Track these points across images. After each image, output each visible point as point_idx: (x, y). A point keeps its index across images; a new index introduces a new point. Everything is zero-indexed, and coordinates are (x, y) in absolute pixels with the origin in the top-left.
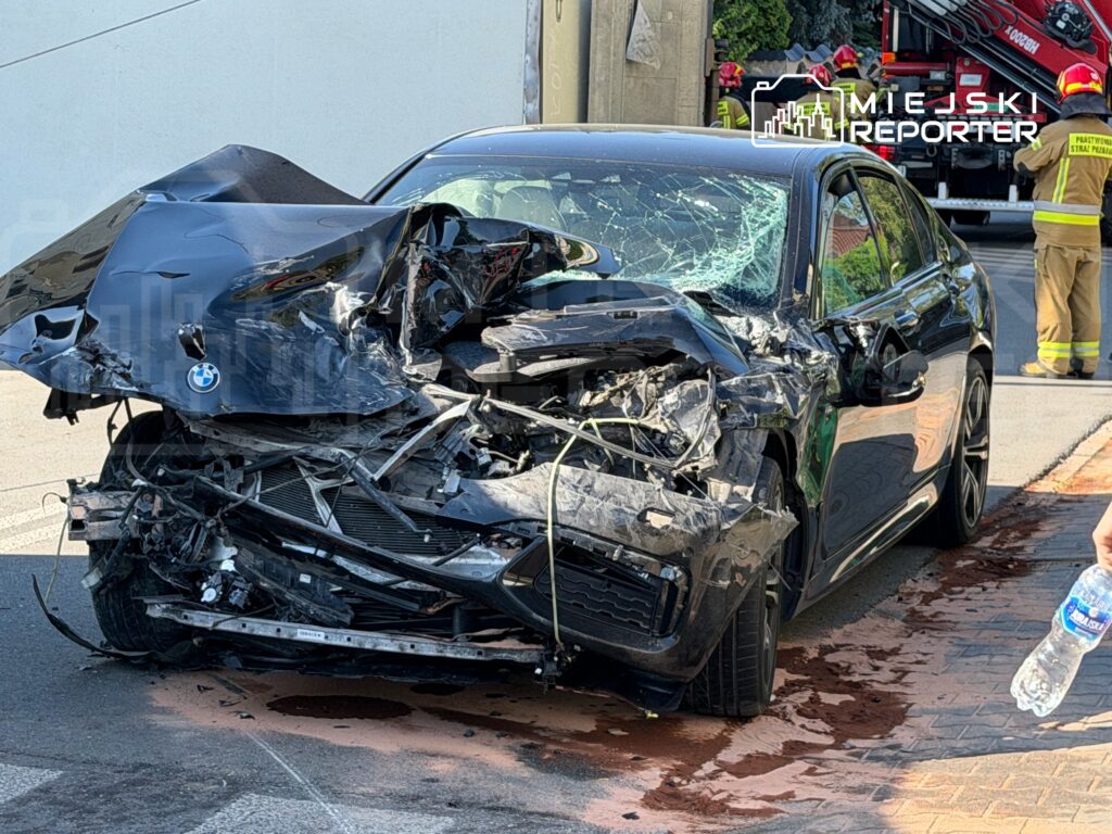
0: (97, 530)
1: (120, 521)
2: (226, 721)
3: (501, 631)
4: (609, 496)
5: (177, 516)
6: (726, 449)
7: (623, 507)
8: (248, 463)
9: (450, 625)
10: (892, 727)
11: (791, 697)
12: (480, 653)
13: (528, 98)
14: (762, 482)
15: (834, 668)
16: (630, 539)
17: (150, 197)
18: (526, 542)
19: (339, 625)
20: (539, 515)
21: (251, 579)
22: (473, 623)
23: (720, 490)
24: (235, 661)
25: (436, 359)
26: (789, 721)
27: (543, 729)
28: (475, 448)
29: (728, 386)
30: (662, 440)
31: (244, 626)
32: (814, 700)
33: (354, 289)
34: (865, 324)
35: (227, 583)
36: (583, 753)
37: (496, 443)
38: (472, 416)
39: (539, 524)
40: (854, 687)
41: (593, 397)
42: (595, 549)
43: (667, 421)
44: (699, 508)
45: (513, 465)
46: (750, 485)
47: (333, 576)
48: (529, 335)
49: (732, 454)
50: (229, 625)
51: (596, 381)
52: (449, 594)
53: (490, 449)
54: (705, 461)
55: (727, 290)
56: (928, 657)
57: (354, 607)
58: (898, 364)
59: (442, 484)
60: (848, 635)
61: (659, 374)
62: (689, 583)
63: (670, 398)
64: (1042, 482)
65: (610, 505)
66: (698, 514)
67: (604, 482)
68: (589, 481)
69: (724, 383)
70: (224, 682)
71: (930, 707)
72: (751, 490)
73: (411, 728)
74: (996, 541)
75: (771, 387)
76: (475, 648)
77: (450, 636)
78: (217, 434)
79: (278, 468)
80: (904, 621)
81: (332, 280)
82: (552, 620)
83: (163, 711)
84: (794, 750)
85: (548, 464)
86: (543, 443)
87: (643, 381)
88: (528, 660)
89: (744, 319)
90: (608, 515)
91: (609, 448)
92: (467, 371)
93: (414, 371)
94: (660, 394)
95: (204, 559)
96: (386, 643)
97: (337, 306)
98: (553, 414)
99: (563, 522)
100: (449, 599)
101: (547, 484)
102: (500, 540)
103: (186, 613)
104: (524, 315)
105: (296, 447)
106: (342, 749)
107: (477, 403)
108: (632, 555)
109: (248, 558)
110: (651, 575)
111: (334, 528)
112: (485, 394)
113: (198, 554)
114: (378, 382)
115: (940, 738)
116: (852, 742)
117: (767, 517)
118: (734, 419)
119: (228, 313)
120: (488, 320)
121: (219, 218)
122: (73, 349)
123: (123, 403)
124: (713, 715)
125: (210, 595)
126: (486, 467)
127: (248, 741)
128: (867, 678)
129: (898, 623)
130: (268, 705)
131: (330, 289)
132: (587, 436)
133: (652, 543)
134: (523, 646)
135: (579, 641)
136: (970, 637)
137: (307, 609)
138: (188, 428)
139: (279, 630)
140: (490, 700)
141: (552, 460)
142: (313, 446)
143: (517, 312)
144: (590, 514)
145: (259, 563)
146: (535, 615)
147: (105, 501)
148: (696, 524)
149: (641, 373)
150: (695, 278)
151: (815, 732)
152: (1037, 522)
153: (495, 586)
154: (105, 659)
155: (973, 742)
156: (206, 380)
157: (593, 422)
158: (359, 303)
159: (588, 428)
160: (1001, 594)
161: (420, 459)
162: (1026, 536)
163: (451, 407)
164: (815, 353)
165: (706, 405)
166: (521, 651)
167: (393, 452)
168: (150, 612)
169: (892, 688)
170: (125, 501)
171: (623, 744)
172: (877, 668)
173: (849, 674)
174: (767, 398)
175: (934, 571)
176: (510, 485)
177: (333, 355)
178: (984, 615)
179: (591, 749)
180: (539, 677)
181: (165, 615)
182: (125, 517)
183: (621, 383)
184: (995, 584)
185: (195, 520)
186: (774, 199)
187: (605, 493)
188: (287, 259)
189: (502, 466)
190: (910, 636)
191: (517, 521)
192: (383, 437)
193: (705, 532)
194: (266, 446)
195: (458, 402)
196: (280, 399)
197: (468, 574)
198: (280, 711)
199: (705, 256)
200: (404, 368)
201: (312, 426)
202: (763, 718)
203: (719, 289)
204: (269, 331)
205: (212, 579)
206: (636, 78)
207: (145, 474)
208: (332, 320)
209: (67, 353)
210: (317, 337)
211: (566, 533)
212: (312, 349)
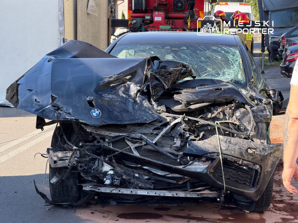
0: (61, 164)
1: (68, 161)
3: (204, 188)
4: (236, 144)
6: (257, 129)
7: (241, 147)
8: (107, 140)
9: (186, 187)
12: (198, 195)
13: (60, 26)
16: (244, 157)
20: (216, 151)
21: (121, 176)
22: (194, 186)
23: (257, 142)
24: (114, 203)
28: (185, 132)
30: (238, 127)
31: (120, 191)
33: (136, 83)
34: (272, 90)
35: (112, 178)
37: (190, 130)
38: (183, 122)
39: (217, 154)
41: (211, 115)
42: (234, 161)
43: (238, 121)
44: (263, 147)
47: (147, 174)
48: (190, 96)
50: (115, 191)
52: (186, 177)
53: (189, 132)
54: (252, 133)
55: (233, 81)
59: (175, 144)
61: (232, 107)
62: (261, 170)
63: (238, 114)
65: (237, 147)
66: (263, 149)
67: (233, 140)
68: (229, 140)
69: (252, 109)
72: (266, 141)
76: (197, 193)
77: (187, 190)
78: (96, 131)
81: (129, 81)
82: (223, 183)
83: (88, 220)
84: (285, 220)
85: (215, 135)
87: (228, 110)
88: (213, 197)
90: (237, 150)
93: (158, 109)
94: (234, 112)
96: (168, 194)
97: (131, 89)
98: (205, 120)
99: (224, 153)
100: (186, 179)
101: (217, 141)
103: (99, 188)
104: (185, 90)
105: (125, 134)
107: (183, 118)
108: (245, 162)
109: (118, 169)
110: (249, 168)
113: (100, 169)
114: (149, 113)
117: (279, 149)
118: (257, 120)
119: (100, 93)
122: (49, 106)
125: (108, 182)
126: (188, 138)
128: (282, 199)
130: (118, 216)
131: (128, 84)
133: (251, 158)
134: (211, 192)
137: (138, 184)
138: (86, 130)
142: (131, 134)
144: (232, 150)
145: (123, 171)
146: (218, 182)
147: (62, 154)
148: (263, 152)
149: (226, 106)
151: (286, 215)
153: (206, 174)
156: (97, 114)
157: (217, 122)
158: (139, 88)
161: (167, 136)
163: (173, 119)
165: (250, 116)
166: (211, 194)
167: (158, 134)
168: (84, 188)
170: (69, 154)
174: (265, 113)
177: (133, 105)
180: (219, 201)
181: (91, 189)
182: (70, 159)
183: (220, 110)
185: (96, 159)
186: (236, 53)
187: (235, 143)
188: (115, 75)
189: (193, 137)
191: (210, 153)
192: (153, 130)
194: (113, 134)
195: (175, 118)
196: (119, 119)
197: (193, 170)
199: (222, 71)
200: (155, 108)
201: (128, 127)
202: (266, 212)
203: (231, 81)
204: (112, 98)
205: (107, 177)
206: (90, 19)
208: (130, 94)
209: (47, 107)
210: (126, 99)
211: (225, 156)
212: (126, 103)
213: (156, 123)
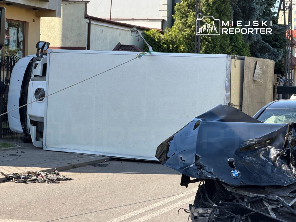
0: (201, 220)
1: (208, 217)
5: (228, 216)
8: (246, 200)
13: (227, 91)
33: (276, 148)
78: (236, 191)
79: (256, 202)
81: (269, 145)
97: (271, 153)
105: (263, 196)
114: (287, 176)
119: (240, 155)
122: (192, 165)
131: (268, 148)
138: (227, 189)
142: (268, 195)
147: (203, 211)
156: (236, 175)
158: (279, 152)
167: (294, 198)
170: (209, 211)
177: (272, 168)
182: (210, 216)
185: (234, 217)
188: (256, 139)
194: (252, 195)
196: (258, 181)
200: (293, 172)
204: (252, 160)
206: (256, 85)
207: (216, 203)
208: (270, 157)
210: (266, 162)
212: (265, 166)
213: (293, 186)
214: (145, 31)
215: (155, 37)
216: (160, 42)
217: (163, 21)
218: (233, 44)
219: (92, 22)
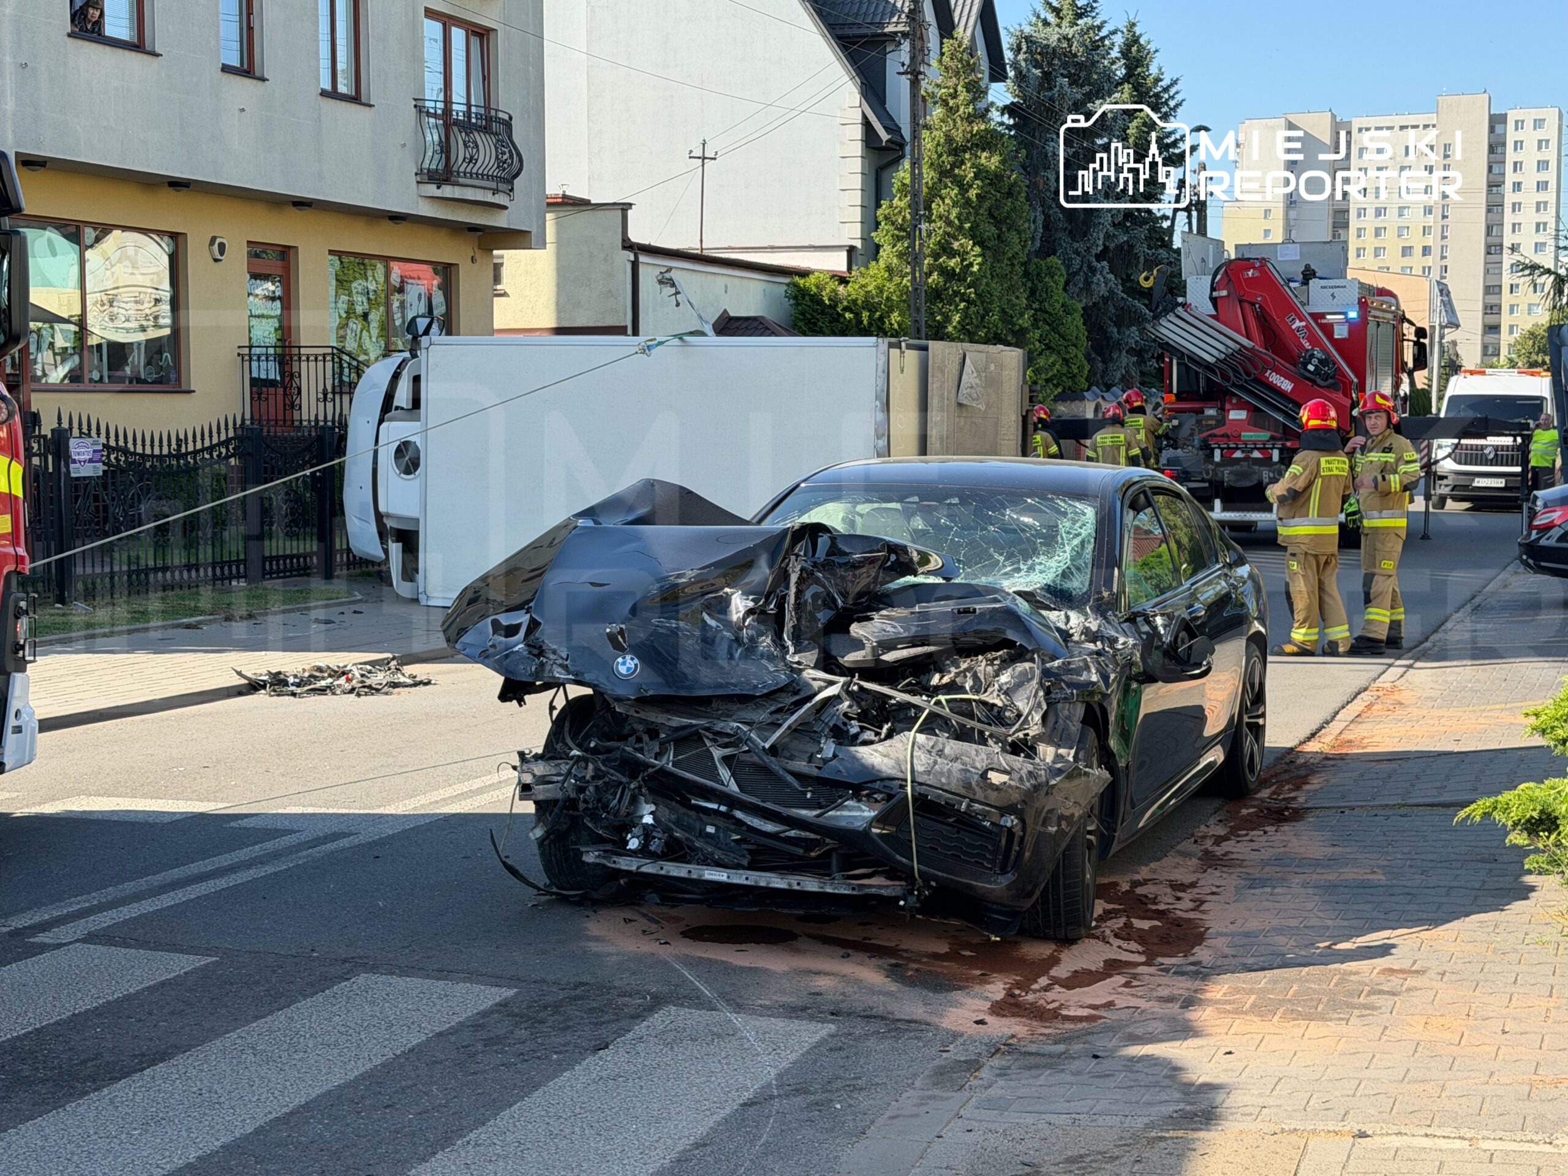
0: (542, 792)
1: (560, 785)
2: (647, 947)
3: (870, 870)
4: (957, 759)
5: (607, 779)
6: (1051, 719)
7: (969, 767)
8: (663, 735)
9: (828, 866)
10: (1193, 947)
11: (1109, 923)
12: (853, 889)
13: (878, 437)
14: (1081, 745)
15: (1144, 899)
16: (975, 793)
17: (581, 522)
18: (890, 797)
19: (738, 867)
20: (900, 775)
21: (667, 830)
22: (848, 864)
23: (1047, 752)
24: (654, 898)
25: (814, 649)
26: (1108, 942)
27: (906, 951)
28: (846, 720)
29: (1052, 667)
30: (999, 712)
31: (662, 868)
32: (1128, 926)
33: (746, 593)
34: (1162, 615)
35: (647, 833)
36: (939, 970)
37: (863, 717)
38: (844, 695)
39: (900, 782)
40: (1161, 914)
41: (941, 678)
42: (947, 803)
43: (1002, 697)
44: (1030, 767)
45: (877, 734)
46: (1071, 748)
47: (733, 827)
48: (889, 628)
49: (1056, 722)
50: (649, 868)
51: (944, 665)
52: (828, 840)
53: (859, 721)
54: (1034, 730)
55: (1048, 588)
56: (1221, 889)
57: (750, 851)
58: (1190, 648)
59: (820, 751)
60: (1154, 871)
61: (995, 659)
62: (1024, 829)
63: (1005, 678)
64: (1311, 743)
65: (958, 766)
66: (1030, 773)
67: (953, 747)
68: (941, 747)
69: (1048, 665)
70: (644, 915)
71: (1224, 930)
72: (1073, 752)
73: (798, 951)
74: (1274, 793)
75: (1087, 668)
76: (849, 884)
77: (829, 875)
78: (637, 712)
79: (687, 739)
80: (1199, 859)
81: (728, 586)
82: (913, 861)
83: (597, 939)
84: (1112, 967)
85: (906, 733)
86: (902, 716)
87: (982, 666)
88: (893, 894)
89: (1063, 613)
90: (956, 774)
91: (955, 719)
92: (841, 660)
93: (796, 658)
94: (997, 674)
95: (628, 814)
96: (777, 882)
97: (733, 607)
98: (909, 692)
99: (920, 780)
100: (828, 844)
101: (906, 749)
102: (868, 796)
103: (615, 858)
104: (884, 612)
105: (702, 722)
106: (743, 969)
107: (846, 686)
108: (977, 806)
109: (665, 813)
110: (992, 823)
111: (734, 787)
112: (853, 677)
113: (623, 810)
114: (767, 669)
115: (1234, 956)
116: (1160, 960)
117: (1086, 774)
118: (1056, 695)
119: (645, 614)
120: (855, 616)
121: (637, 538)
122: (521, 646)
123: (561, 689)
124: (1045, 938)
125: (633, 844)
126: (856, 736)
127: (666, 963)
128: (1171, 907)
129: (1194, 861)
130: (682, 933)
131: (727, 593)
132: (937, 710)
133: (993, 796)
134: (889, 883)
135: (935, 878)
136: (1255, 872)
137: (712, 854)
138: (614, 707)
139: (690, 872)
140: (861, 927)
141: (910, 730)
142: (715, 721)
143: (878, 610)
144: (942, 773)
145: (673, 817)
146: (898, 857)
147: (548, 768)
148: (1029, 781)
149: (980, 657)
150: (1022, 580)
151: (1129, 952)
152: (1307, 776)
153: (866, 833)
154: (548, 897)
155: (1262, 959)
156: (628, 669)
157: (942, 698)
158: (751, 604)
159: (938, 703)
160: (1279, 836)
161: (800, 731)
162: (1298, 788)
163: (826, 687)
164: (1122, 640)
165: (1034, 683)
166: (887, 887)
167: (780, 725)
168: (585, 858)
169: (1191, 915)
170: (564, 768)
171: (972, 963)
172: (1179, 899)
173: (1156, 904)
174: (1084, 677)
175: (1223, 818)
176: (876, 751)
177: (730, 647)
178: (1266, 854)
179: (946, 967)
180: (902, 908)
181: (598, 861)
182: (564, 781)
183: (964, 666)
184: (1274, 829)
185: (621, 783)
186: (1084, 514)
187: (953, 756)
188: (692, 570)
189: (868, 735)
190: (1205, 871)
191: (882, 780)
192: (771, 713)
193: (1036, 788)
194: (677, 721)
195: (831, 683)
196: (688, 683)
197: (843, 824)
198: (691, 938)
199: (1030, 562)
200: (788, 657)
201: (714, 705)
202: (1087, 940)
203: (1042, 589)
204: (678, 628)
205: (635, 830)
206: (966, 417)
207: (580, 746)
208: (729, 618)
209: (516, 649)
210: (717, 632)
211: (922, 789)
212: (713, 642)
213: (784, 695)
214: (797, 278)
215: (824, 293)
216: (836, 306)
217: (851, 250)
218: (1036, 306)
219: (643, 259)
